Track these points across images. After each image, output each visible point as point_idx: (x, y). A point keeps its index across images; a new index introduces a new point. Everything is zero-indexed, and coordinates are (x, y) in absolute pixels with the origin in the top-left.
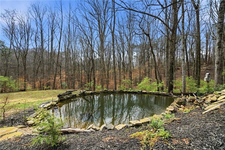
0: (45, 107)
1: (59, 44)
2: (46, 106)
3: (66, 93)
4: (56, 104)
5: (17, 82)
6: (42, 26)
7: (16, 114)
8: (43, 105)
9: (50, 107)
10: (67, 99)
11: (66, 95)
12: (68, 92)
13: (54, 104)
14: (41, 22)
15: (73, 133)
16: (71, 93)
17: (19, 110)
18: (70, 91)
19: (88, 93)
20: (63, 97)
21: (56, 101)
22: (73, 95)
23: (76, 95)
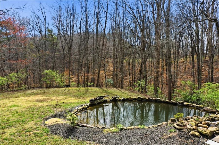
0: (78, 109)
1: (104, 32)
2: (80, 108)
3: (97, 98)
4: (87, 107)
5: (63, 76)
6: (87, 9)
7: (62, 111)
8: (78, 107)
9: (82, 110)
10: (97, 104)
11: (98, 100)
12: (99, 97)
13: (85, 108)
14: (87, 4)
15: (86, 127)
16: (103, 98)
17: (63, 109)
18: (101, 97)
19: (120, 99)
20: (94, 102)
21: (87, 105)
22: (104, 100)
23: (107, 100)
